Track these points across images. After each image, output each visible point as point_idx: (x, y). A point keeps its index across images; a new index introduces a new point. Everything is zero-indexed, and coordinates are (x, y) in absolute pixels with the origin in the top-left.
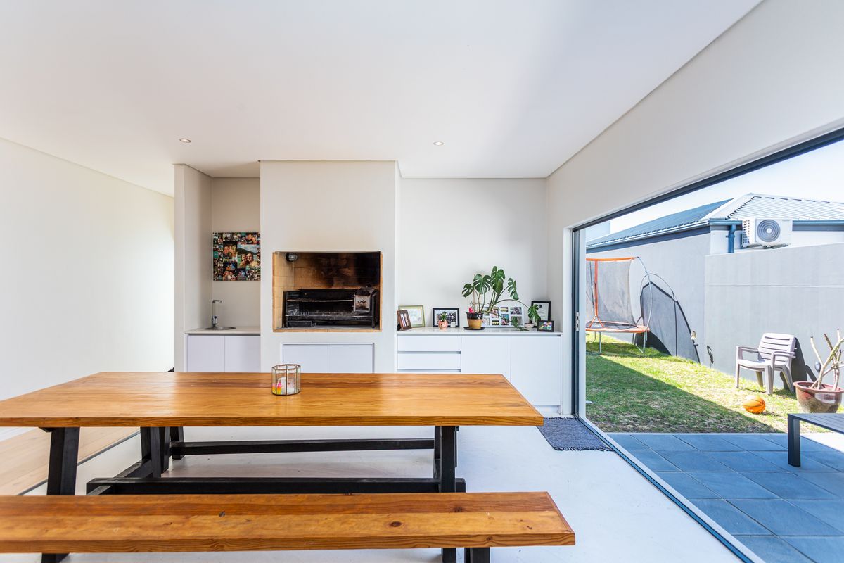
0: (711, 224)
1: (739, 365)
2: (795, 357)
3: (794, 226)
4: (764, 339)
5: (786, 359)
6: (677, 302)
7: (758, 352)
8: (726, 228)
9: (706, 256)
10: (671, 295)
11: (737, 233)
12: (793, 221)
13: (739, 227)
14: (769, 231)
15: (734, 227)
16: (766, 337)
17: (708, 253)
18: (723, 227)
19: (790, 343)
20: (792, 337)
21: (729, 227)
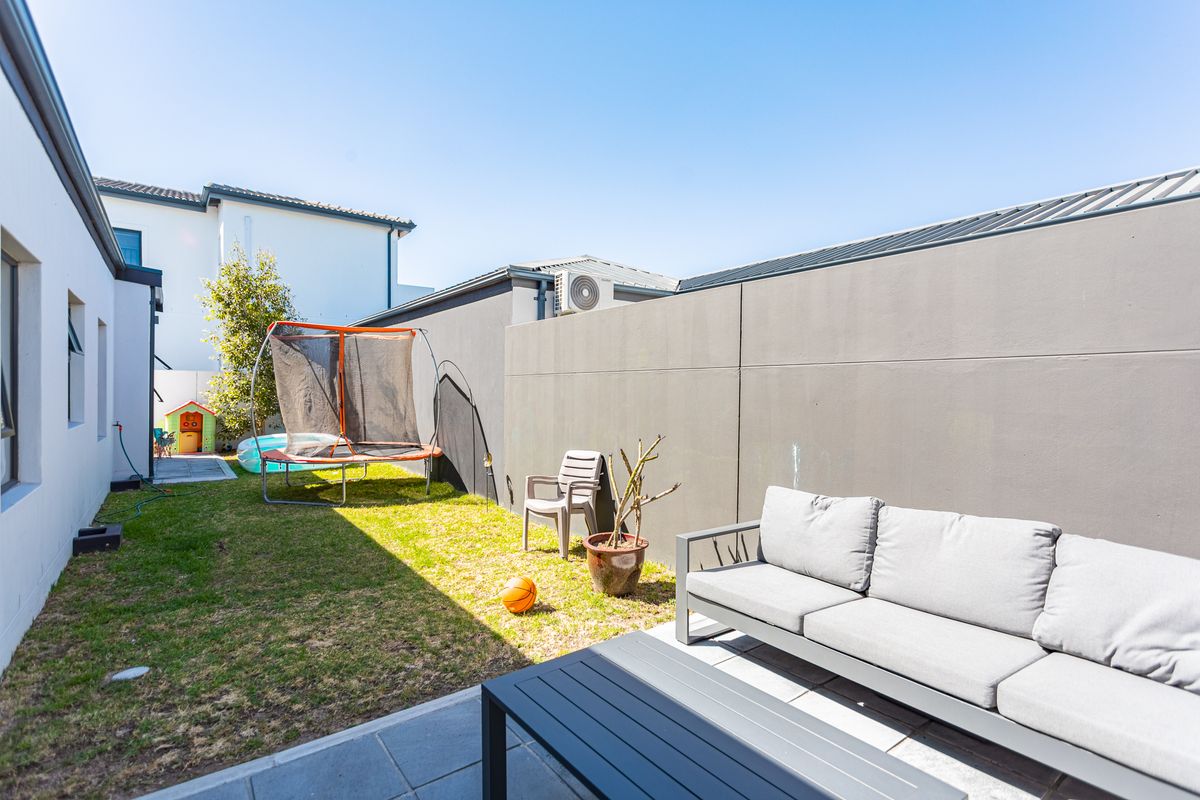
0: (512, 275)
1: (528, 509)
2: (599, 488)
3: (615, 291)
4: (566, 462)
5: (589, 492)
6: (475, 407)
7: (557, 483)
8: (534, 284)
9: (507, 327)
10: (469, 396)
11: (548, 294)
12: (615, 285)
13: (551, 285)
14: (586, 293)
15: (544, 285)
16: (568, 457)
17: (509, 322)
18: (531, 284)
19: (594, 464)
20: (597, 455)
21: (538, 284)
